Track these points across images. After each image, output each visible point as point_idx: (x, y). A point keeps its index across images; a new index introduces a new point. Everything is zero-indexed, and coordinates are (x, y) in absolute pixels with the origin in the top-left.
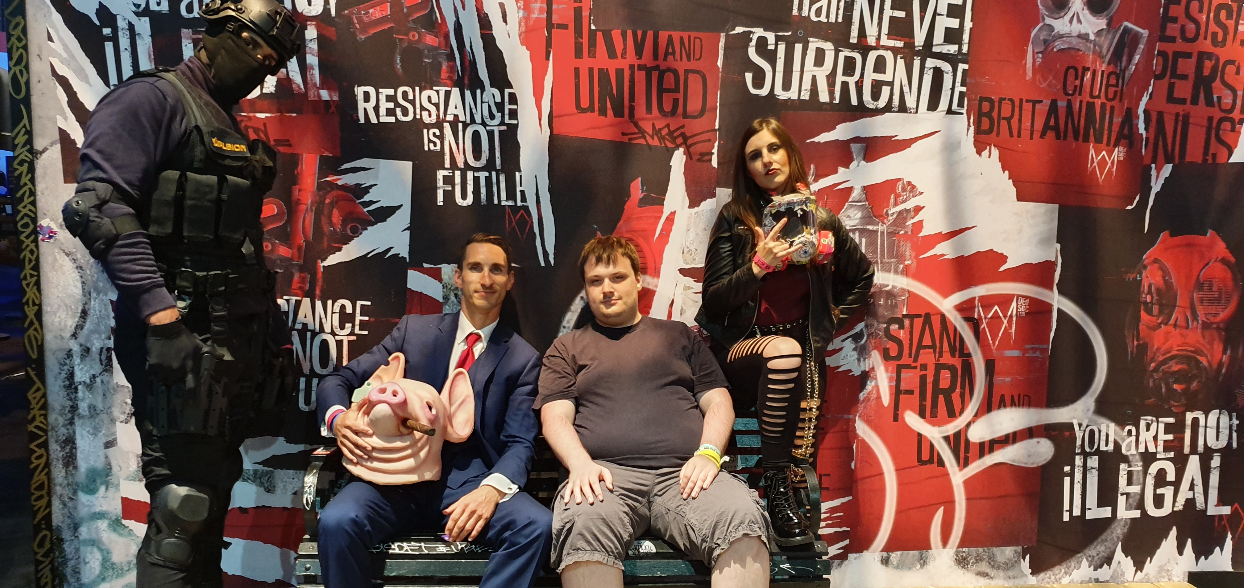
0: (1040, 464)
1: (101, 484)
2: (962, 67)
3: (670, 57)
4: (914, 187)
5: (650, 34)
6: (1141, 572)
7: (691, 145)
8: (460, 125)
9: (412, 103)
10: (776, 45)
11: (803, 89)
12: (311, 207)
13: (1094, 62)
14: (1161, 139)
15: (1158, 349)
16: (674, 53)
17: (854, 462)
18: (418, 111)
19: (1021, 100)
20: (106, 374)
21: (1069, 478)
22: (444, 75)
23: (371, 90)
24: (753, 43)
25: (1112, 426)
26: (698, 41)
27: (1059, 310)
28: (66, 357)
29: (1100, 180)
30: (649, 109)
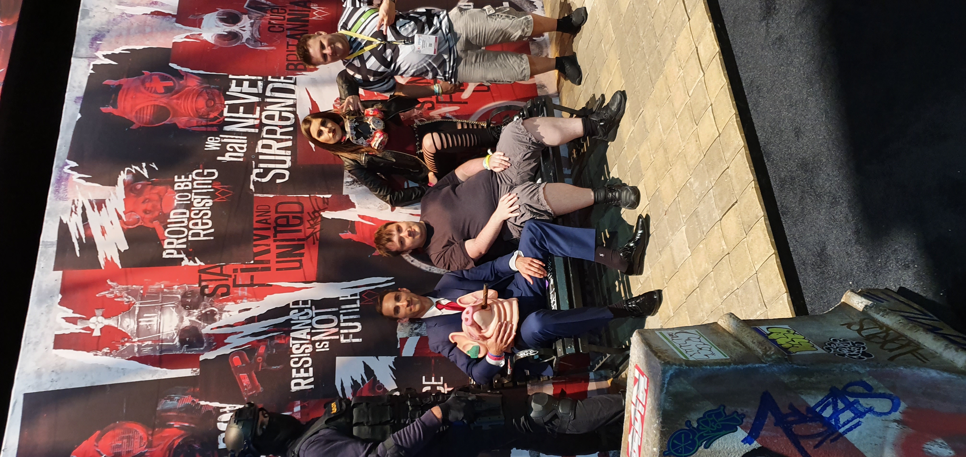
2: (270, 79)
3: (269, 221)
5: (255, 232)
7: (319, 208)
8: (313, 331)
9: (300, 358)
10: (260, 168)
11: (285, 154)
13: (265, 19)
16: (266, 220)
18: (305, 355)
19: (287, 51)
22: (283, 341)
23: (293, 382)
24: (259, 180)
26: (259, 208)
29: (329, 14)
30: (300, 231)
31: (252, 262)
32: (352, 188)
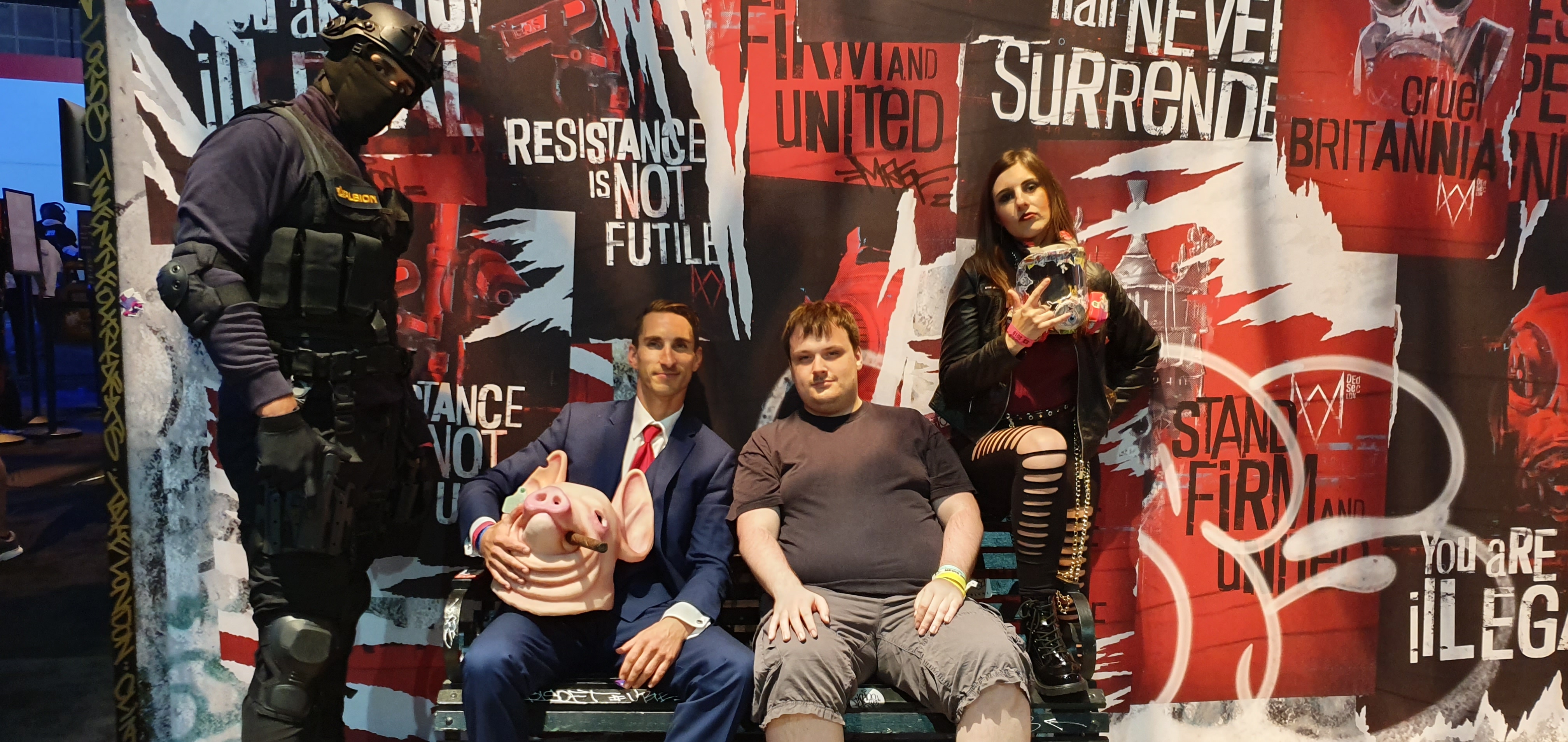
0: (1379, 589)
1: (195, 616)
2: (1270, 80)
3: (896, 75)
4: (1209, 235)
5: (871, 46)
6: (1516, 730)
7: (924, 185)
8: (635, 166)
9: (575, 138)
10: (1031, 57)
11: (1066, 111)
12: (451, 269)
13: (1443, 70)
14: (1532, 168)
15: (1532, 440)
16: (900, 70)
17: (1136, 587)
18: (582, 149)
19: (1347, 121)
20: (201, 479)
21: (1416, 607)
22: (614, 103)
23: (524, 123)
24: (1002, 55)
25: (1473, 540)
26: (931, 54)
27: (1401, 391)
28: (153, 458)
29: (1453, 223)
30: (870, 141)
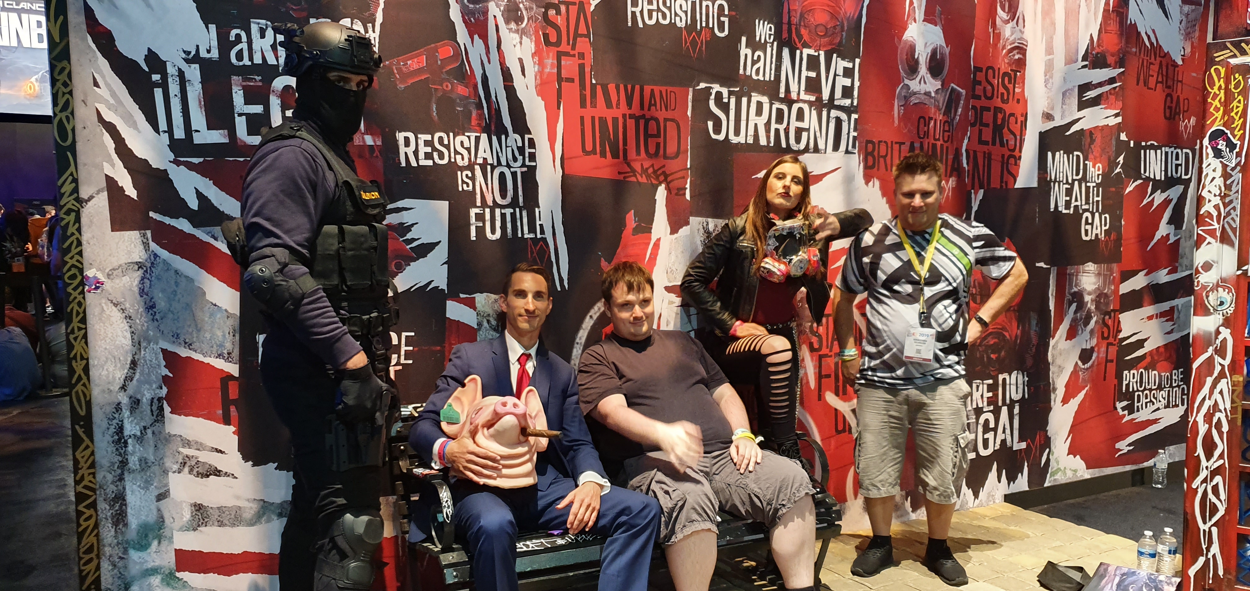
1: (154, 539)
2: (854, 116)
3: (653, 108)
5: (637, 87)
6: (978, 499)
7: (670, 182)
8: (489, 167)
9: (448, 147)
10: (729, 98)
11: (748, 134)
13: (935, 114)
14: (976, 171)
16: (655, 105)
18: (452, 155)
19: (892, 142)
20: (157, 424)
22: (474, 122)
23: (411, 135)
24: (713, 97)
26: (672, 94)
28: (114, 410)
30: (638, 153)
31: (594, 82)
32: (699, 230)
